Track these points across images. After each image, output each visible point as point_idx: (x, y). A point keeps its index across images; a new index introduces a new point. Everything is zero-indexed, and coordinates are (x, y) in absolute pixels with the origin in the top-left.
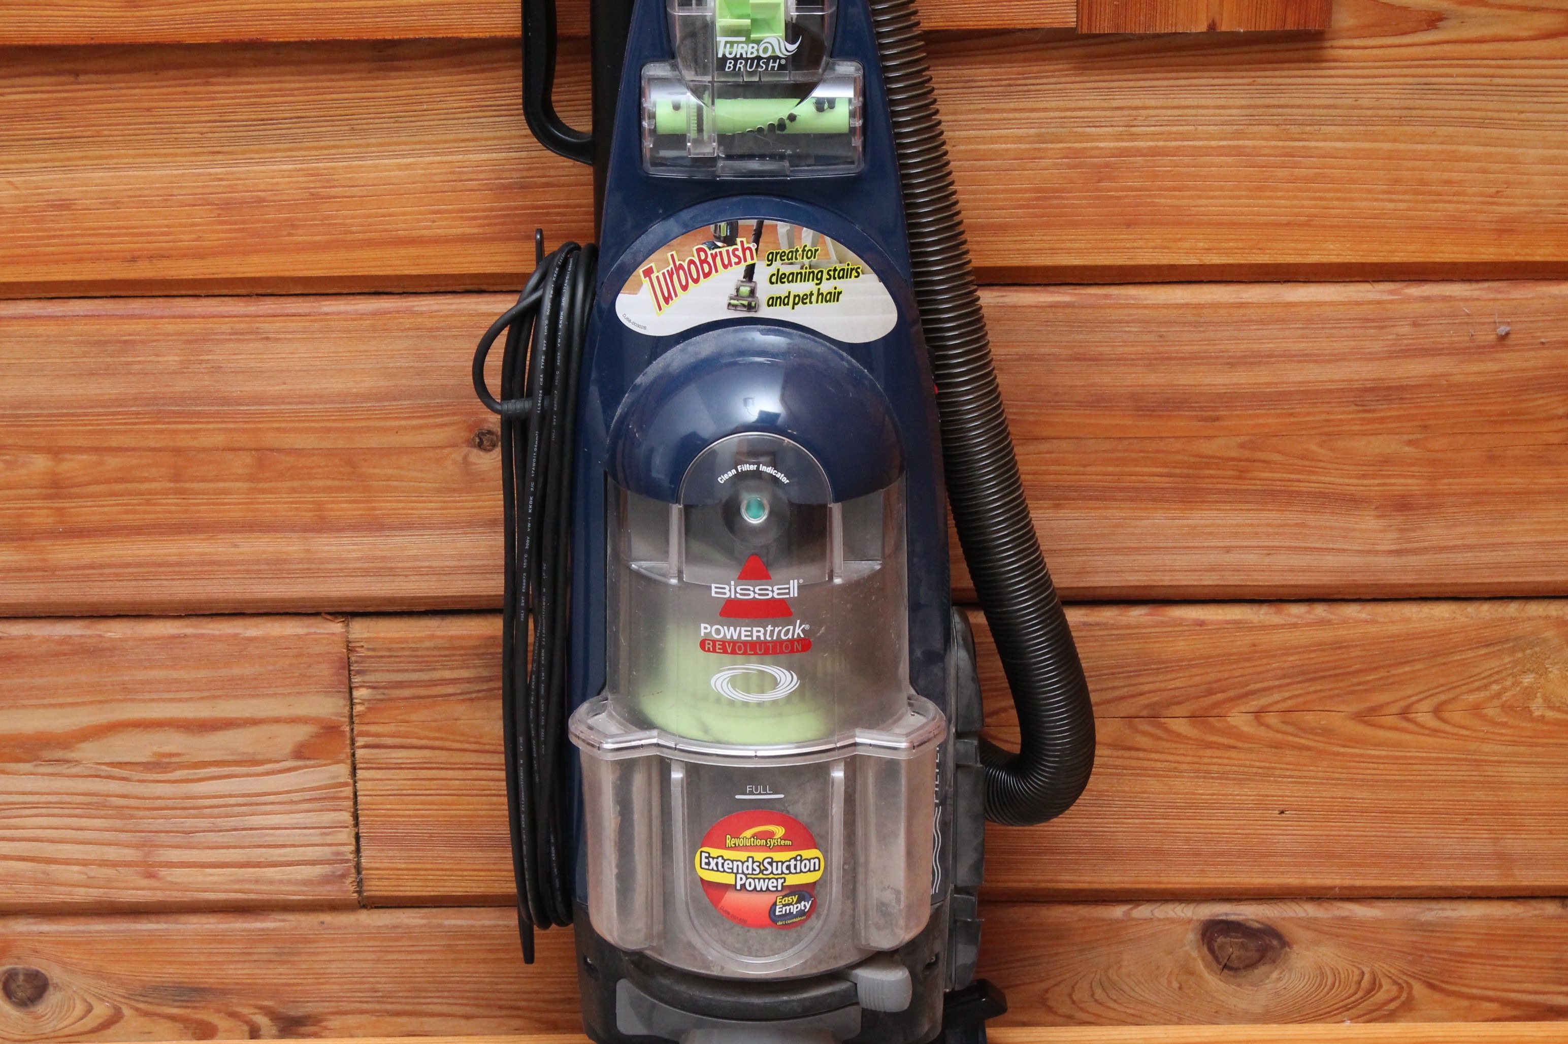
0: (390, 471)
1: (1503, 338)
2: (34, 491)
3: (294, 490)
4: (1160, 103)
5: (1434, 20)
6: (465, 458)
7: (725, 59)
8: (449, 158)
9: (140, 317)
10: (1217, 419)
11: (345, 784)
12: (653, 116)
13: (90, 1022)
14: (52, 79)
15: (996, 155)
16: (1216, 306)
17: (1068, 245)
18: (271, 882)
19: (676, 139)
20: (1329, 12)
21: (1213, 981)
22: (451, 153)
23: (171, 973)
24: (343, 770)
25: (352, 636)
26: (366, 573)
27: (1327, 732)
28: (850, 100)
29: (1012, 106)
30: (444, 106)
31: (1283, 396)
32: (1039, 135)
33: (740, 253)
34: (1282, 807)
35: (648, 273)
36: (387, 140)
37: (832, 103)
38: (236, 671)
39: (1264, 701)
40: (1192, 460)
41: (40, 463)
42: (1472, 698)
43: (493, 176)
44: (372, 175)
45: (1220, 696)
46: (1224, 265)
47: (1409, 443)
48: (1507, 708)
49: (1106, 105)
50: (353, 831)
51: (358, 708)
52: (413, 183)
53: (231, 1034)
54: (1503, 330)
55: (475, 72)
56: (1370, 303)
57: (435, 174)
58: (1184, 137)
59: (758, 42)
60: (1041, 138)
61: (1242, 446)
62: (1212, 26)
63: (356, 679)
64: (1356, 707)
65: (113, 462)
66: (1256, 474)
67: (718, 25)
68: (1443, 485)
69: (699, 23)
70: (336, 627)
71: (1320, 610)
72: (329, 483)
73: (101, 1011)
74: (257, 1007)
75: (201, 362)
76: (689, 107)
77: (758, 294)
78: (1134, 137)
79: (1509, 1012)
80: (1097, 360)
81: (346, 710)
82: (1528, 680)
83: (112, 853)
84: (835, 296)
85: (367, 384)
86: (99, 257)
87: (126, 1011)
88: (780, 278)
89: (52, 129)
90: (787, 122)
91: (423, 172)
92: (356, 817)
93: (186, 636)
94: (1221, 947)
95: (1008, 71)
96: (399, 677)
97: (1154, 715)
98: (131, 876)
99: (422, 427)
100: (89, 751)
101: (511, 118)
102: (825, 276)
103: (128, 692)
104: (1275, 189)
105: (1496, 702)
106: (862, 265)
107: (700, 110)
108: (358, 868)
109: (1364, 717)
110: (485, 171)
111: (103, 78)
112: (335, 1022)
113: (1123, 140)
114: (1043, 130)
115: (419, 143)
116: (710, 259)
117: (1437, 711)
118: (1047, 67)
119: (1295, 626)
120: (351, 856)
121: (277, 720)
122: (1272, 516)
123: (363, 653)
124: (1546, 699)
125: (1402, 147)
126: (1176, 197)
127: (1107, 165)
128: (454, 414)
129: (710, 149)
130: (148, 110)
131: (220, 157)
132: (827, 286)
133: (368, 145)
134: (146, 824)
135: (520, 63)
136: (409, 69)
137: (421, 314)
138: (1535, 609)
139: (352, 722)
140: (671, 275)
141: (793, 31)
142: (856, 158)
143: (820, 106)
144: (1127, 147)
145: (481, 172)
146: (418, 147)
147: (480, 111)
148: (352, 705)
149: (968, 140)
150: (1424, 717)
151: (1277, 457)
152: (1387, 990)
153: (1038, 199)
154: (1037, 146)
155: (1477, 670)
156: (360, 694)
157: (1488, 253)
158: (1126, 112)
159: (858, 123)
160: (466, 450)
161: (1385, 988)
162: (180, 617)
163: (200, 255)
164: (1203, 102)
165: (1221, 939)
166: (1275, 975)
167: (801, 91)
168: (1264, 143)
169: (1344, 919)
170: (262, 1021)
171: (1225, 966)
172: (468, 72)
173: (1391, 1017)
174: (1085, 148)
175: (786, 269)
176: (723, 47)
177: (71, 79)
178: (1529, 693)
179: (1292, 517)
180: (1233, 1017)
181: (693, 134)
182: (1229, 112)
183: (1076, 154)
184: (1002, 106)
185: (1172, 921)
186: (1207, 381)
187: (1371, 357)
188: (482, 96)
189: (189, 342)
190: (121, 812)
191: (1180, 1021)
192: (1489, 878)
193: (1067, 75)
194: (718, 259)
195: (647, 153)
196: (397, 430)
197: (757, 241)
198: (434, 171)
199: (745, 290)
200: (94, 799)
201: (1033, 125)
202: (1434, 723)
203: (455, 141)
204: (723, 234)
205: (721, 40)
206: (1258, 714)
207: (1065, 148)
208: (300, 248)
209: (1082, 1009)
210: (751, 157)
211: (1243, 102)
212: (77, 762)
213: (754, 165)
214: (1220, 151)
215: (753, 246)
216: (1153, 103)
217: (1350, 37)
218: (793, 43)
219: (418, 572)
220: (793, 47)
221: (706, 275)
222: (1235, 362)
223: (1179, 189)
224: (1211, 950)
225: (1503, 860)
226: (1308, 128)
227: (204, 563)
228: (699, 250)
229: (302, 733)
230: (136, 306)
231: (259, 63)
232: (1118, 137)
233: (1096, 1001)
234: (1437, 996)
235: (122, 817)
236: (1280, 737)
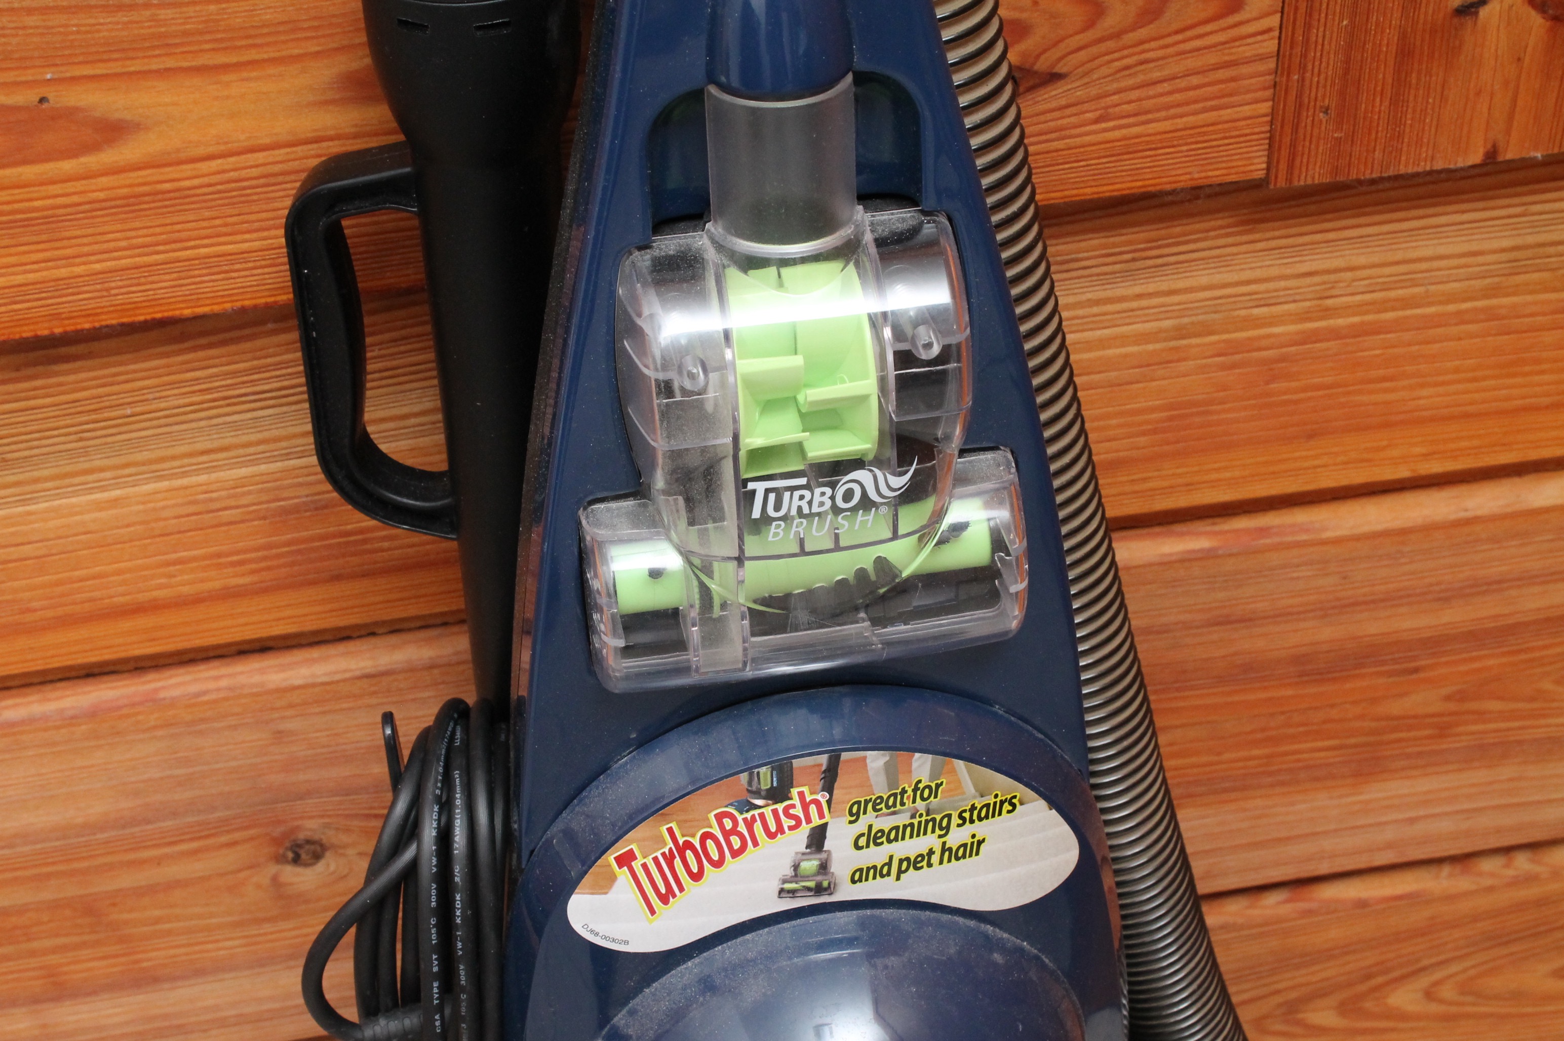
0: (157, 913)
4: (1375, 259)
6: (275, 880)
8: (185, 481)
10: (1416, 670)
17: (1214, 476)
19: (664, 626)
22: (185, 474)
27: (1517, 996)
29: (1138, 290)
30: (163, 405)
31: (1513, 629)
32: (1178, 328)
33: (798, 811)
35: (625, 860)
36: (68, 469)
39: (1438, 975)
40: (1374, 724)
43: (264, 498)
44: (51, 524)
45: (1380, 980)
49: (1289, 271)
52: (128, 526)
55: (210, 346)
57: (164, 508)
58: (1406, 303)
60: (1181, 333)
61: (1448, 698)
62: (1491, 155)
66: (1461, 729)
72: (60, 942)
77: (834, 868)
78: (1327, 313)
80: (1247, 620)
84: (974, 847)
85: (97, 809)
88: (875, 838)
91: (141, 507)
97: (1290, 1012)
99: (195, 852)
101: (285, 409)
102: (955, 820)
104: (1537, 361)
106: (1020, 790)
110: (249, 493)
113: (1310, 320)
114: (1186, 320)
115: (127, 465)
116: (742, 828)
118: (1197, 226)
119: (1490, 889)
122: (1480, 776)
126: (1386, 391)
127: (1283, 359)
128: (247, 828)
132: (957, 836)
133: (36, 481)
136: (89, 356)
140: (670, 859)
144: (1317, 329)
145: (244, 494)
146: (127, 471)
147: (228, 405)
153: (1171, 419)
154: (1173, 344)
158: (1317, 279)
160: (273, 869)
164: (1442, 250)
168: (1529, 298)
172: (195, 349)
174: (1249, 339)
175: (885, 823)
179: (1506, 771)
182: (1480, 259)
184: (1119, 292)
186: (1407, 624)
188: (229, 382)
193: (1227, 235)
194: (758, 827)
196: (158, 861)
197: (829, 787)
198: (161, 504)
199: (810, 865)
201: (1169, 315)
203: (191, 455)
204: (765, 785)
206: (1429, 995)
207: (1219, 342)
211: (1506, 243)
214: (1461, 317)
215: (822, 797)
216: (1362, 260)
218: (902, 471)
220: (901, 480)
221: (735, 854)
222: (1449, 597)
223: (1391, 379)
228: (719, 818)
232: (1304, 317)
236: (1453, 1009)
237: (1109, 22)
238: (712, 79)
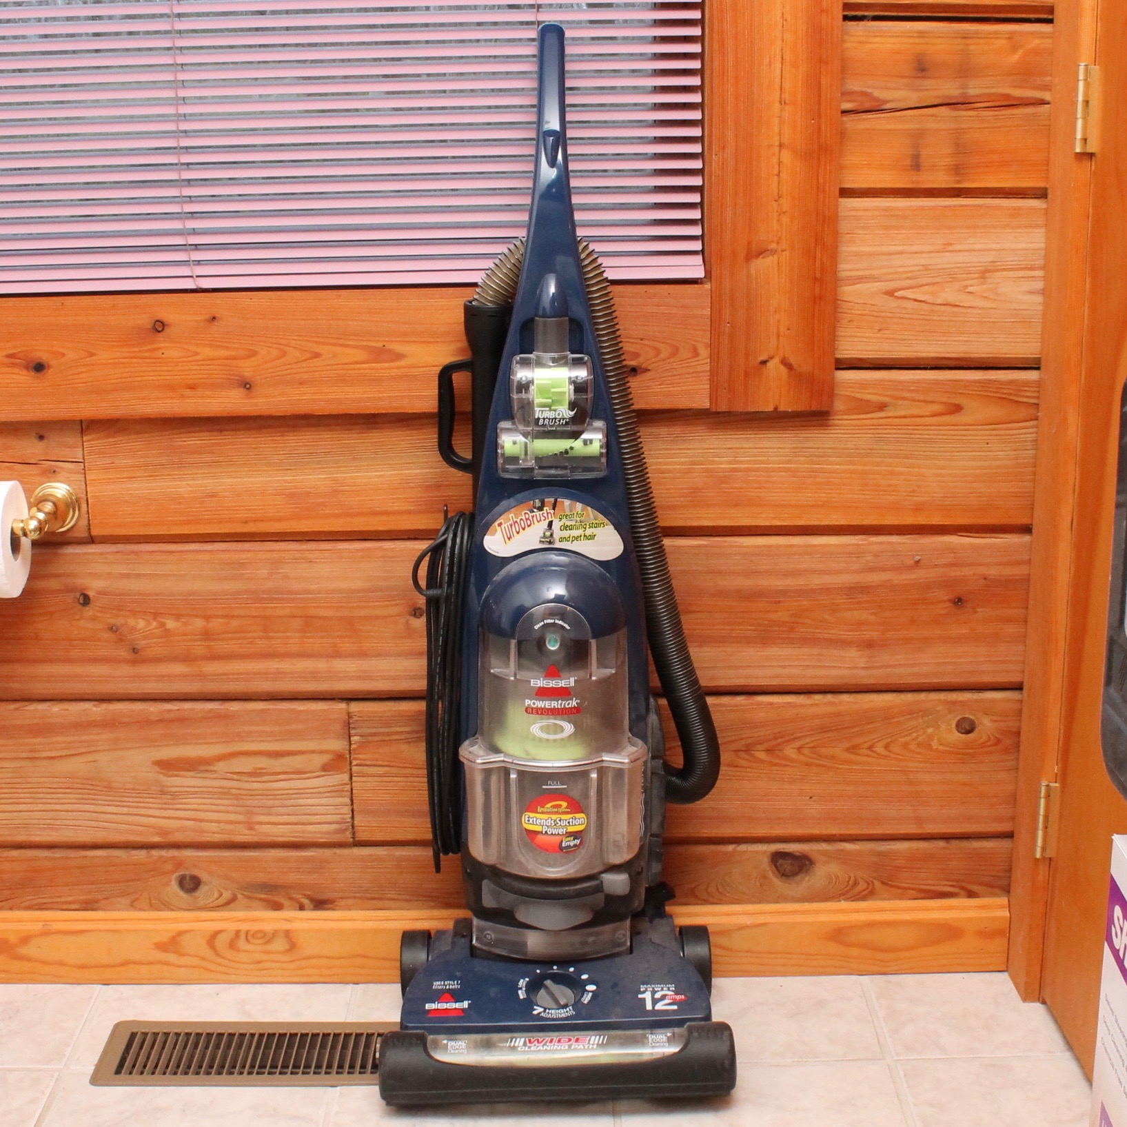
0: (370, 628)
1: (918, 562)
2: (197, 637)
3: (322, 637)
4: (750, 446)
5: (882, 407)
6: (407, 622)
7: (539, 419)
8: (401, 472)
9: (249, 551)
10: (779, 602)
11: (346, 784)
12: (503, 447)
13: (221, 901)
14: (210, 433)
15: (670, 471)
16: (778, 546)
17: (706, 516)
18: (310, 833)
19: (514, 459)
20: (832, 403)
21: (777, 882)
23: (261, 877)
24: (346, 777)
25: (351, 710)
26: (359, 678)
27: (833, 758)
28: (600, 440)
29: (678, 447)
30: (398, 446)
31: (813, 591)
32: (692, 461)
33: (545, 515)
34: (811, 795)
35: (500, 525)
36: (370, 463)
37: (591, 441)
38: (294, 727)
39: (802, 742)
40: (767, 622)
41: (199, 623)
42: (902, 740)
43: (422, 481)
44: (363, 481)
45: (780, 740)
46: (781, 526)
47: (872, 614)
48: (919, 745)
49: (724, 447)
50: (350, 808)
51: (353, 746)
52: (383, 484)
53: (291, 908)
54: (917, 558)
55: (414, 430)
56: (853, 545)
57: (394, 480)
58: (762, 462)
59: (555, 410)
60: (693, 463)
61: (792, 615)
62: (776, 409)
63: (352, 732)
64: (847, 745)
65: (235, 623)
66: (798, 629)
67: (535, 402)
68: (889, 635)
69: (526, 401)
70: (343, 705)
71: (829, 697)
72: (339, 634)
73: (227, 895)
74: (303, 895)
75: (279, 573)
76: (521, 443)
77: (554, 536)
78: (737, 462)
79: (923, 895)
80: (720, 573)
81: (347, 747)
82: (930, 730)
83: (233, 817)
84: (592, 537)
85: (358, 584)
86: (231, 521)
87: (239, 896)
88: (565, 528)
89: (208, 457)
90: (569, 451)
91: (387, 479)
92: (352, 800)
93: (268, 710)
94: (781, 865)
95: (677, 430)
96: (374, 731)
97: (748, 750)
98: (242, 829)
99: (388, 606)
100: (221, 767)
101: (432, 452)
102: (588, 526)
103: (241, 737)
104: (806, 488)
105: (915, 742)
106: (606, 521)
107: (526, 444)
108: (353, 827)
109: (853, 749)
110: (418, 478)
111: (234, 433)
112: (343, 903)
113: (732, 464)
114: (694, 459)
115: (386, 464)
116: (531, 518)
117: (887, 747)
118: (696, 428)
119: (817, 705)
120: (349, 820)
121: (313, 752)
122: (805, 650)
123: (355, 718)
124: (939, 740)
125: (868, 468)
126: (759, 492)
127: (725, 476)
128: (402, 599)
129: (531, 463)
130: (255, 448)
131: (289, 471)
132: (589, 532)
133: (361, 466)
134: (249, 803)
135: (437, 425)
136: (382, 428)
137: (386, 550)
138: (934, 696)
139: (350, 753)
140: (511, 526)
141: (572, 405)
142: (603, 468)
143: (585, 442)
144: (735, 467)
145: (416, 479)
146: (385, 466)
147: (416, 449)
148: (350, 744)
149: (657, 463)
150: (880, 749)
151: (809, 621)
152: (862, 885)
153: (692, 493)
154: (690, 467)
155: (905, 726)
156: (354, 739)
157: (909, 520)
158: (732, 450)
159: (604, 451)
160: (408, 617)
161: (861, 884)
162: (266, 700)
163: (279, 520)
164: (771, 446)
165: (780, 861)
166: (807, 879)
167: (575, 435)
168: (801, 466)
169: (842, 850)
170: (306, 902)
171: (783, 875)
172: (411, 430)
173: (864, 898)
174: (713, 468)
175: (568, 523)
176: (538, 413)
177: (219, 434)
178: (930, 737)
179: (816, 651)
180: (786, 899)
181: (522, 456)
182: (784, 450)
183: (708, 471)
184: (673, 447)
185: (757, 852)
186: (774, 583)
187: (854, 572)
188: (418, 442)
189: (272, 563)
190: (236, 797)
191: (760, 902)
192: (911, 829)
194: (535, 518)
195: (500, 465)
196: (374, 607)
197: (554, 509)
199: (548, 534)
200: (224, 790)
201: (688, 457)
202: (884, 752)
203: (403, 464)
204: (537, 506)
205: (537, 409)
206: (799, 749)
207: (704, 468)
208: (327, 517)
209: (713, 897)
210: (550, 467)
211: (790, 446)
212: (215, 772)
213: (552, 472)
214: (780, 470)
215: (552, 511)
216: (747, 446)
217: (842, 415)
218: (573, 411)
219: (384, 678)
220: (572, 413)
221: (529, 526)
222: (787, 574)
223: (759, 488)
224: (776, 866)
225: (919, 820)
226: (822, 459)
227: (279, 673)
228: (525, 513)
229: (326, 758)
230: (247, 546)
231: (308, 426)
232: (730, 462)
233: (719, 892)
234: (886, 887)
235: (237, 799)
236: (810, 760)
237: (662, 356)
238: (537, 316)
